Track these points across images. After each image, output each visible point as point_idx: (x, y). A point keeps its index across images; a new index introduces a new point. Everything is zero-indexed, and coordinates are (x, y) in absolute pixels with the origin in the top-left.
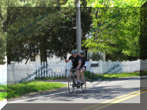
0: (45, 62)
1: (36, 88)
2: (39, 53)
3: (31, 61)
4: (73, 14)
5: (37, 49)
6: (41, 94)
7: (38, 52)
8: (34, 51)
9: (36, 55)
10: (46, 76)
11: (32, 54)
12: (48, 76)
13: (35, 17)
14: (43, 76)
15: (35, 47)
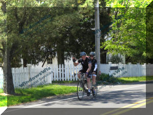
0: (63, 65)
1: (53, 92)
2: (57, 55)
3: (48, 63)
5: (54, 51)
6: (59, 98)
7: (55, 54)
8: (51, 54)
9: (53, 57)
10: (63, 80)
11: (49, 57)
12: (66, 80)
14: (60, 80)
15: (53, 49)
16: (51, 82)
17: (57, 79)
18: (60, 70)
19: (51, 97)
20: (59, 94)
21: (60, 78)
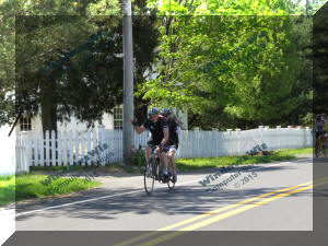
0: (53, 132)
1: (32, 190)
2: (40, 111)
3: (22, 129)
4: (115, 25)
5: (33, 102)
6: (44, 203)
7: (36, 109)
8: (28, 108)
9: (32, 115)
10: (54, 164)
11: (25, 114)
12: (60, 164)
13: (29, 31)
14: (48, 164)
15: (32, 98)
16: (27, 169)
17: (42, 162)
18: (48, 143)
19: (26, 202)
20: (45, 194)
21: (48, 160)
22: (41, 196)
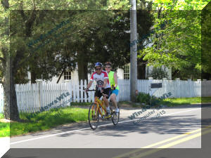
0: (85, 81)
2: (77, 67)
3: (65, 78)
5: (73, 62)
7: (74, 66)
8: (69, 65)
9: (72, 70)
10: (86, 101)
11: (67, 70)
12: (89, 101)
13: (71, 15)
14: (82, 101)
15: (72, 59)
16: (69, 104)
17: (78, 100)
18: (82, 88)
19: (69, 125)
20: (81, 120)
21: (82, 99)
22: (78, 122)
